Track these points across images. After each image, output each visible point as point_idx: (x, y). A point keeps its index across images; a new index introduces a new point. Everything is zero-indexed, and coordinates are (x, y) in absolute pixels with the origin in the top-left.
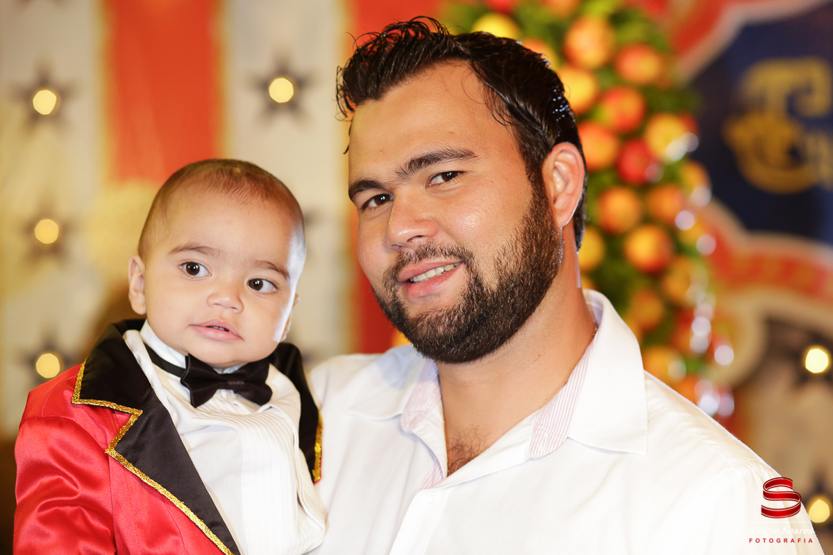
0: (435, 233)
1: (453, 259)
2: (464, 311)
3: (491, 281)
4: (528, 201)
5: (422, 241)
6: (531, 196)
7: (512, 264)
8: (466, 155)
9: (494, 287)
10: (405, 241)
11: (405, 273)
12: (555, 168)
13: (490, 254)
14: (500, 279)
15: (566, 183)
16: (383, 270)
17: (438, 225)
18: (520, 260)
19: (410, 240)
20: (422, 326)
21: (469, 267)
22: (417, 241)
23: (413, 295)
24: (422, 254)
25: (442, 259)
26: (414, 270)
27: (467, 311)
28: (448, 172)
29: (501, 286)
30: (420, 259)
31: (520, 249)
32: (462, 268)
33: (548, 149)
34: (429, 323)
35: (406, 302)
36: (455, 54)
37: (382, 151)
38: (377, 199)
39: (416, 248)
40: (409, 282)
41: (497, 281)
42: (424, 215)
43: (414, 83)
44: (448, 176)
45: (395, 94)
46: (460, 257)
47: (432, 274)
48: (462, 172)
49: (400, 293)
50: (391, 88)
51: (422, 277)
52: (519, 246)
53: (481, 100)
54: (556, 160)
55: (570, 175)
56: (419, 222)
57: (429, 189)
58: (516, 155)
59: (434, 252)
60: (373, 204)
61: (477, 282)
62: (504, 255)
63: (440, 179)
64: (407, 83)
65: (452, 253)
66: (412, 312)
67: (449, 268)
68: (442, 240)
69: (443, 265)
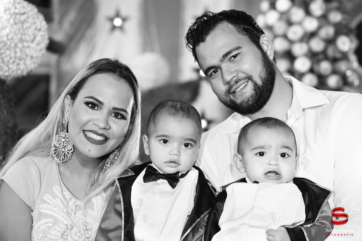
0: (238, 74)
1: (247, 80)
2: (255, 94)
3: (259, 82)
4: (261, 55)
5: (235, 78)
6: (261, 54)
7: (264, 75)
8: (239, 48)
9: (261, 84)
10: (231, 80)
11: (232, 90)
12: (263, 43)
13: (257, 74)
14: (262, 80)
15: (268, 47)
16: (224, 92)
17: (238, 71)
18: (266, 73)
19: (232, 79)
20: (244, 104)
21: (252, 80)
22: (234, 78)
23: (238, 96)
24: (237, 82)
25: (243, 81)
26: (235, 88)
27: (256, 93)
28: (234, 55)
29: (263, 83)
30: (237, 84)
31: (265, 70)
32: (250, 81)
33: (259, 38)
34: (246, 102)
35: (235, 99)
36: (222, 20)
37: (212, 56)
38: (214, 72)
39: (234, 81)
40: (234, 92)
41: (261, 82)
42: (233, 70)
43: (213, 32)
44: (235, 56)
45: (209, 38)
46: (248, 78)
47: (241, 87)
48: (239, 54)
49: (231, 97)
50: (207, 37)
51: (238, 89)
52: (264, 69)
53: (235, 30)
54: (262, 40)
55: (268, 44)
56: (232, 73)
57: (231, 62)
58: (252, 43)
59: (240, 80)
60: (213, 73)
61: (255, 84)
62: (261, 73)
63: (233, 58)
64: (211, 33)
65: (246, 78)
66: (239, 101)
67: (246, 83)
68: (241, 75)
69: (244, 83)
